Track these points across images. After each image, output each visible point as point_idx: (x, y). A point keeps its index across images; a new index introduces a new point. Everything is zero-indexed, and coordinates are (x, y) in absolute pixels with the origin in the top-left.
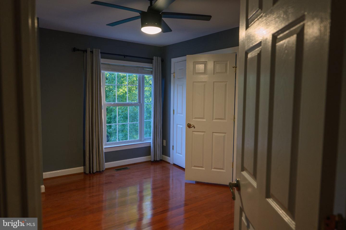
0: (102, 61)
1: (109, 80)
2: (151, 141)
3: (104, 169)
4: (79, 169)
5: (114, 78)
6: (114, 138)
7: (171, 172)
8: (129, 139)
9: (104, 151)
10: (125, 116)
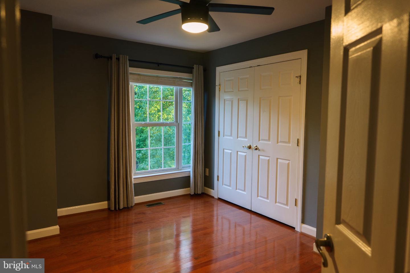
0: (131, 70)
1: (138, 95)
2: (191, 170)
3: (134, 204)
4: (103, 205)
5: (143, 92)
6: (145, 164)
7: (215, 209)
8: (164, 168)
9: (133, 182)
10: (158, 138)
